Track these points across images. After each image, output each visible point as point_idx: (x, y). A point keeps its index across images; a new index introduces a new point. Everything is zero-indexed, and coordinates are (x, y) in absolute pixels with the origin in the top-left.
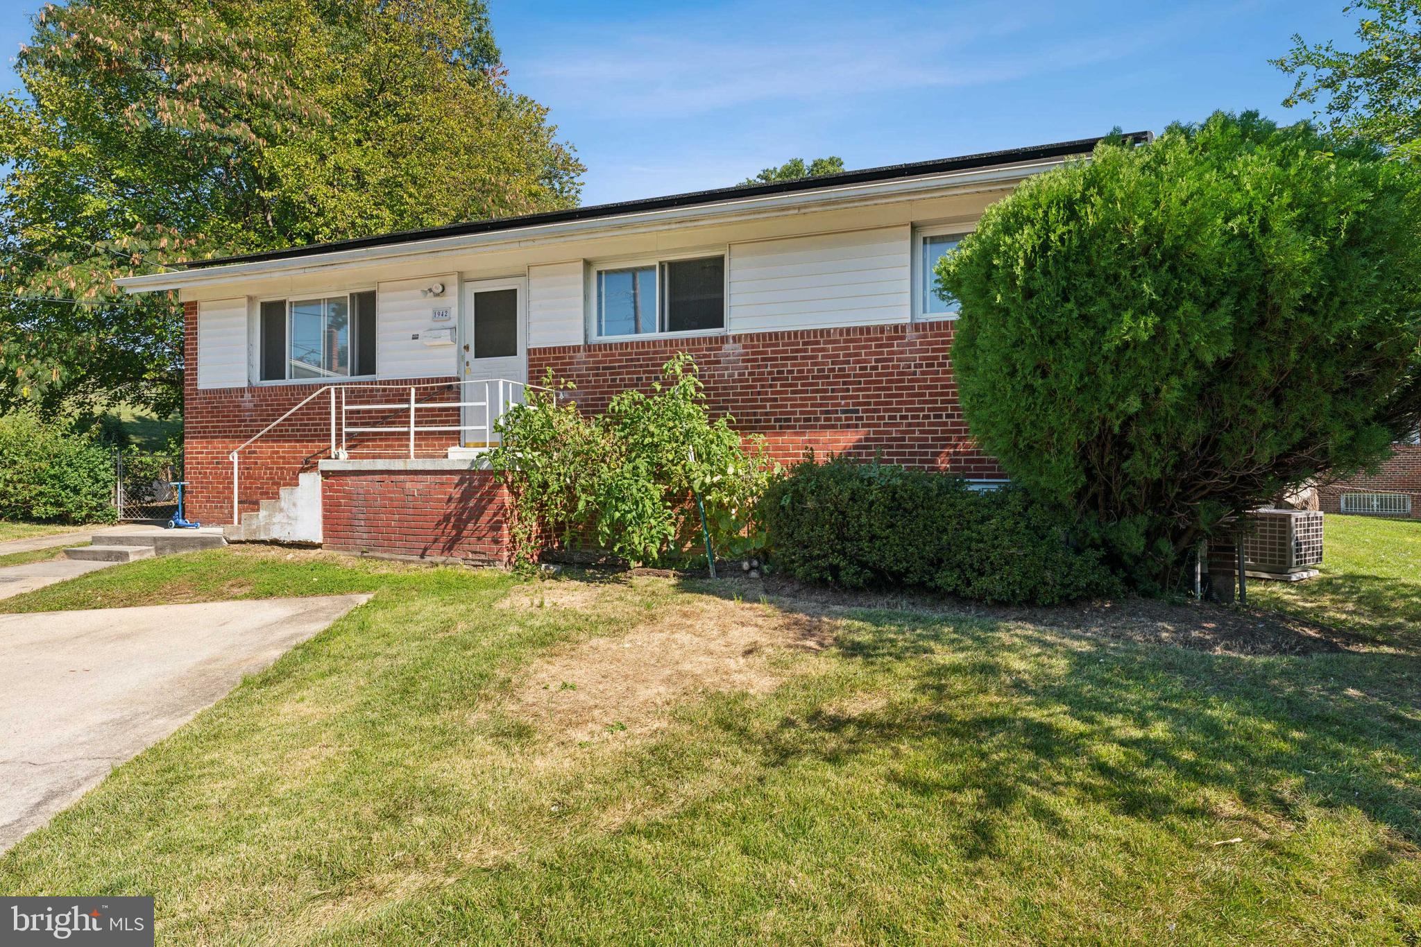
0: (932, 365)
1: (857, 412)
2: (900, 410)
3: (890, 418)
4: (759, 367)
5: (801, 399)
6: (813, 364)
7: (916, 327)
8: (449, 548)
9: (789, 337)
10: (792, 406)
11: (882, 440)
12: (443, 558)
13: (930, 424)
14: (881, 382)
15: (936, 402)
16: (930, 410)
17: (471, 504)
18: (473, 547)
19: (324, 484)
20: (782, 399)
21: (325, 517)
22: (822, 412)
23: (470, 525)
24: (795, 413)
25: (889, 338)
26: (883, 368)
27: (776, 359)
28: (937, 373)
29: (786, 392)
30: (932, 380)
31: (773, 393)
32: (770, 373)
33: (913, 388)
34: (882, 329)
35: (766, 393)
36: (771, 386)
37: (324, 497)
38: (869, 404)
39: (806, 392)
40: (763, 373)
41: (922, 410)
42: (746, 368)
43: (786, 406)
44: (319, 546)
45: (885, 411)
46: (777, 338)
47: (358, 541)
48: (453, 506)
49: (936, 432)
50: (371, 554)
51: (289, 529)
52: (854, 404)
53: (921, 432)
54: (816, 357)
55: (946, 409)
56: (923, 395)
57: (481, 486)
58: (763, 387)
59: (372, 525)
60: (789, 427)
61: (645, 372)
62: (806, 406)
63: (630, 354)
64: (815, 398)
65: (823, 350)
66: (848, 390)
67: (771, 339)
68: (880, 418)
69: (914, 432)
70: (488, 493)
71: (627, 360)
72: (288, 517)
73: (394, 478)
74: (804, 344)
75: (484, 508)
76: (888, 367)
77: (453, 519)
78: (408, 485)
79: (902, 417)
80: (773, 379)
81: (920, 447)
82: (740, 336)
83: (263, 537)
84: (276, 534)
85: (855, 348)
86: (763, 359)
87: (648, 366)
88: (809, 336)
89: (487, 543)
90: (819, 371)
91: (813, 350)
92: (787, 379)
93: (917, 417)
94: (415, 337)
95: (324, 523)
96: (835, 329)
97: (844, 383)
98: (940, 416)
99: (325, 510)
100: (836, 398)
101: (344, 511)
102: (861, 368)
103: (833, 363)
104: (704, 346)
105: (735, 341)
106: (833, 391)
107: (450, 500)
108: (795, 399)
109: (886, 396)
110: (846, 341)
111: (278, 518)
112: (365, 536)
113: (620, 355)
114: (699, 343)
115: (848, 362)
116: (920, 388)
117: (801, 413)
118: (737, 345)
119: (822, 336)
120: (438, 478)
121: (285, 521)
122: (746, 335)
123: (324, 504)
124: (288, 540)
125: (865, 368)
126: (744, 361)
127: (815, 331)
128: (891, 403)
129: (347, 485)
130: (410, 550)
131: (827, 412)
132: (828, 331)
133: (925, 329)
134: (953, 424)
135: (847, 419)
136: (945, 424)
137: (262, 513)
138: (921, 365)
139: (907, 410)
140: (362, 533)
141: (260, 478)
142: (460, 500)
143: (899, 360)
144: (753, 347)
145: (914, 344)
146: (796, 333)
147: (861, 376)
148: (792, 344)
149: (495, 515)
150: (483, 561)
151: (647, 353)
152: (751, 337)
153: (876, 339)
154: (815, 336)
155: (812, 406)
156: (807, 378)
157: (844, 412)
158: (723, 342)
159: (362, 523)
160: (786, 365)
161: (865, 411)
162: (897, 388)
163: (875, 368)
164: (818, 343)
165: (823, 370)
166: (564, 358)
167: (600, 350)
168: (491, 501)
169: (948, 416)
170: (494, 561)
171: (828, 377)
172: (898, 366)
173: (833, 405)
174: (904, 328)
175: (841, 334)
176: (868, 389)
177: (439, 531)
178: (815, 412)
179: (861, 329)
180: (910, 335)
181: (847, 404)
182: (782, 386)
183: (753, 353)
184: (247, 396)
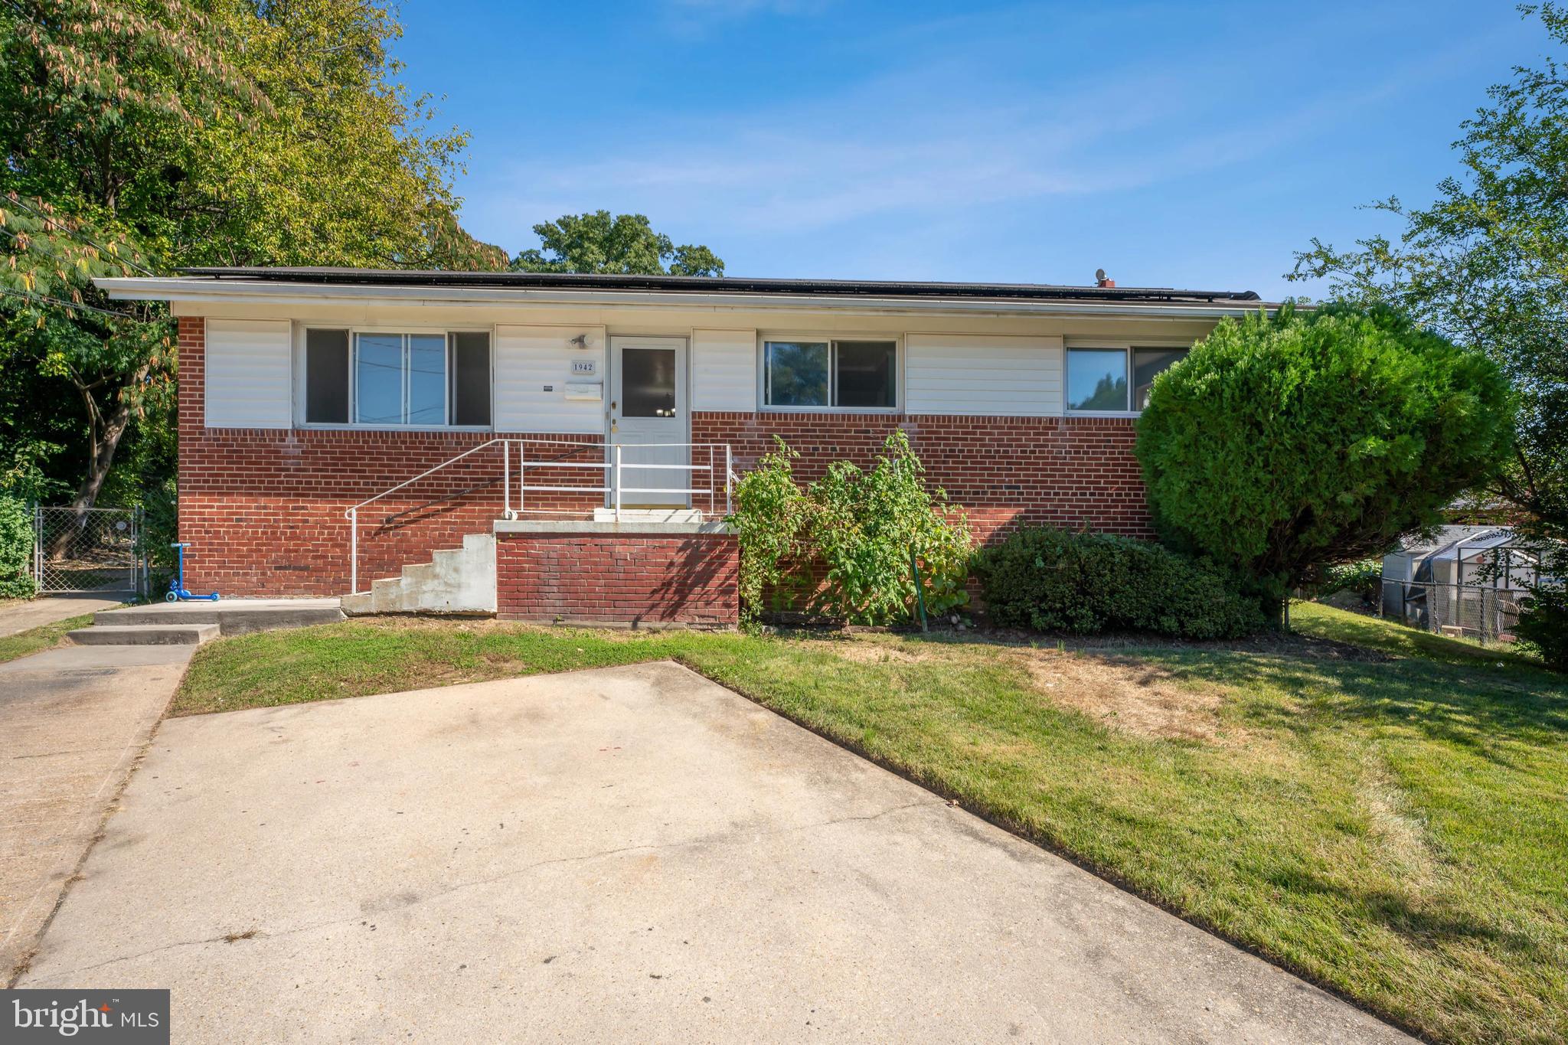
0: (1079, 453)
1: (1018, 488)
2: (1054, 488)
3: (1046, 494)
4: (933, 445)
5: (971, 475)
6: (981, 446)
7: (1067, 420)
8: (671, 613)
9: (961, 421)
10: (963, 481)
11: (1039, 512)
12: (664, 624)
13: (1077, 500)
14: (1038, 464)
15: (1081, 482)
16: (1077, 488)
17: (699, 568)
18: (701, 611)
19: (499, 547)
20: (954, 474)
21: (500, 583)
22: (988, 487)
23: (698, 589)
24: (965, 487)
25: (1045, 428)
26: (1040, 452)
27: (948, 439)
28: (1083, 459)
29: (958, 469)
30: (1079, 464)
31: (945, 468)
32: (943, 451)
33: (1064, 470)
34: (1040, 420)
35: (940, 468)
36: (944, 462)
37: (499, 562)
38: (1028, 481)
39: (975, 469)
40: (937, 451)
41: (1071, 488)
42: (921, 445)
43: (957, 481)
44: (494, 616)
45: (1041, 488)
46: (949, 421)
47: (549, 609)
48: (675, 570)
49: (1082, 507)
50: (566, 622)
51: (448, 597)
52: (1016, 481)
53: (1070, 506)
54: (984, 439)
55: (1089, 489)
56: (1072, 476)
57: (710, 550)
58: (936, 462)
59: (568, 591)
60: (960, 499)
61: (821, 443)
62: (975, 481)
63: (807, 425)
64: (983, 475)
65: (989, 434)
66: (1011, 469)
67: (944, 421)
68: (1037, 494)
69: (1064, 506)
70: (719, 557)
71: (802, 431)
72: (446, 584)
73: (598, 541)
74: (973, 427)
75: (715, 571)
76: (1044, 452)
77: (675, 585)
78: (618, 549)
79: (1056, 494)
80: (946, 456)
81: (1069, 518)
82: (916, 416)
83: (406, 608)
84: (426, 602)
85: (1016, 434)
86: (937, 439)
87: (824, 437)
88: (978, 421)
89: (716, 608)
90: (986, 451)
91: (981, 433)
92: (958, 457)
93: (1067, 494)
94: (548, 389)
95: (499, 590)
96: (1001, 417)
97: (1008, 463)
98: (1085, 494)
99: (500, 576)
100: (1001, 475)
101: (528, 576)
102: (1022, 452)
103: (998, 446)
104: (881, 423)
105: (911, 421)
106: (998, 469)
107: (672, 564)
108: (966, 475)
109: (1042, 476)
110: (1009, 428)
111: (430, 585)
112: (558, 603)
113: (795, 424)
114: (877, 420)
115: (1011, 446)
116: (1069, 470)
117: (971, 487)
118: (913, 424)
119: (989, 422)
120: (657, 542)
121: (442, 588)
122: (922, 416)
123: (499, 569)
124: (447, 609)
125: (1025, 452)
126: (919, 439)
127: (984, 418)
128: (1046, 482)
129: (534, 548)
130: (621, 617)
131: (993, 487)
132: (995, 418)
133: (1073, 423)
134: (1095, 501)
135: (1010, 493)
136: (1089, 501)
137: (405, 581)
138: (1070, 452)
139: (1059, 488)
140: (553, 600)
141: (312, 539)
142: (685, 564)
143: (1053, 447)
144: (928, 427)
145: (1065, 434)
146: (967, 418)
147: (1022, 458)
148: (962, 427)
149: (727, 578)
150: (712, 625)
151: (824, 425)
152: (927, 418)
153: (1035, 428)
154: (984, 422)
155: (981, 481)
156: (976, 457)
157: (1007, 487)
158: (899, 421)
159: (555, 589)
160: (957, 445)
161: (1024, 488)
162: (1051, 470)
163: (1034, 452)
164: (985, 427)
165: (990, 451)
166: (734, 424)
167: (774, 418)
168: (722, 565)
169: (1091, 494)
170: (726, 624)
171: (994, 457)
172: (1052, 452)
173: (998, 481)
174: (1057, 420)
175: (1006, 422)
176: (1028, 469)
177: (658, 596)
178: (983, 487)
179: (1023, 419)
180: (1061, 426)
181: (1010, 481)
182: (953, 462)
183: (927, 432)
184: (291, 440)
